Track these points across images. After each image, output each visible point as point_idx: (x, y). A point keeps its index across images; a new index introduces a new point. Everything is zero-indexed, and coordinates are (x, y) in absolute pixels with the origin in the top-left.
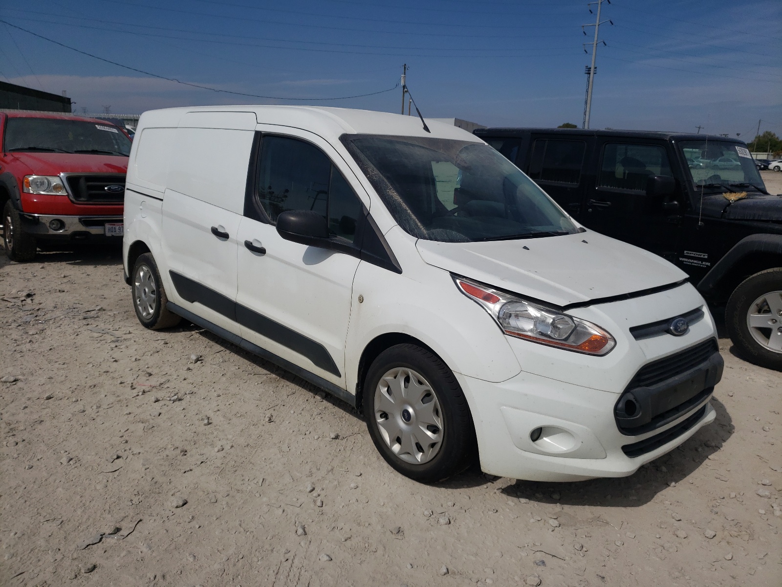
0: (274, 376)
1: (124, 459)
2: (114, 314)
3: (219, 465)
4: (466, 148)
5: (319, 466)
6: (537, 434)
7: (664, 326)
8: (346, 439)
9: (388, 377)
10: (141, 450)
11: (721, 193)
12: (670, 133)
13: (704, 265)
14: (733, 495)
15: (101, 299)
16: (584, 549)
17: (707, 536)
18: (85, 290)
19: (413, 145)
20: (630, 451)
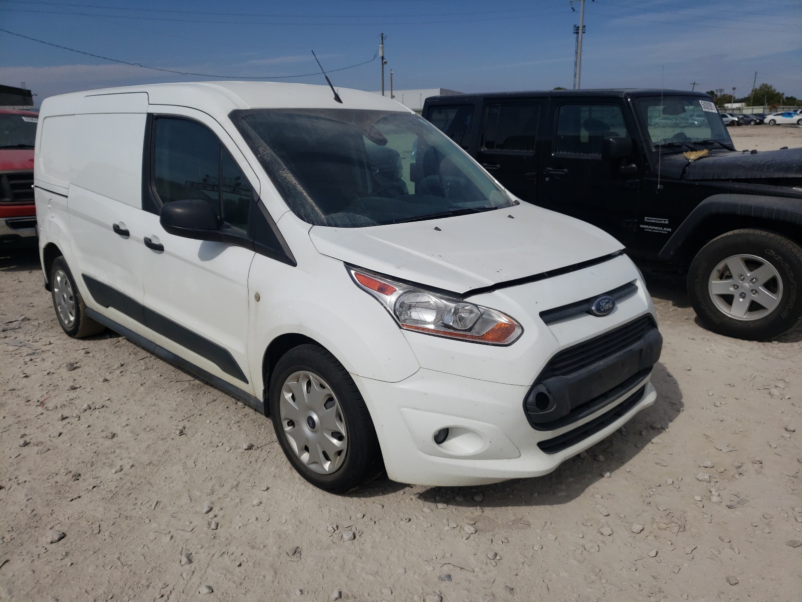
0: (198, 382)
1: (7, 489)
2: (39, 323)
3: (113, 489)
4: (385, 119)
5: (223, 482)
6: (442, 436)
7: (585, 307)
8: (260, 449)
9: (290, 382)
10: (28, 478)
11: (682, 152)
12: (625, 90)
13: (664, 231)
14: (670, 481)
15: (28, 308)
16: (498, 557)
17: (634, 531)
18: (12, 299)
19: (317, 118)
20: (547, 447)
